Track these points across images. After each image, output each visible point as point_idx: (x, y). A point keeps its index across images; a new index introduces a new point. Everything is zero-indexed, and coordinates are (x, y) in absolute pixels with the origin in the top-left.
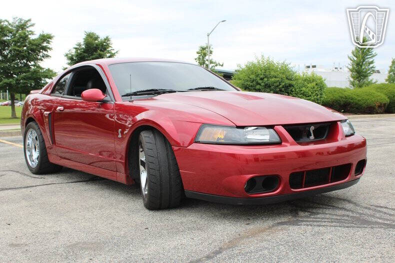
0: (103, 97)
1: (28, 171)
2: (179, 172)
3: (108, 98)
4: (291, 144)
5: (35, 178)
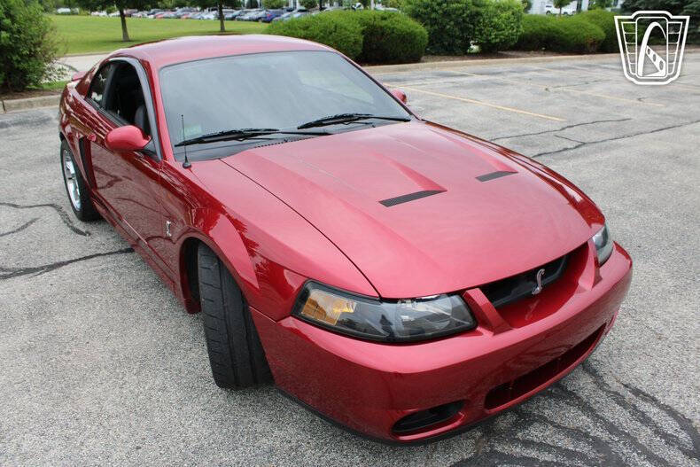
5: (78, 232)
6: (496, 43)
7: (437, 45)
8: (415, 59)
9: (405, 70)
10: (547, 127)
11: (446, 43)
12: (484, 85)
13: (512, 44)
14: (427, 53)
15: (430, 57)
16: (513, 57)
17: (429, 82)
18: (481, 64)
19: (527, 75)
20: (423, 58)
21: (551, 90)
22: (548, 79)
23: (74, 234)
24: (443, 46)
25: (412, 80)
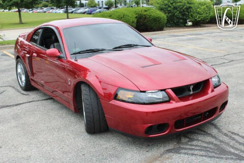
0: (59, 54)
1: (19, 88)
2: (105, 116)
3: (62, 55)
4: (176, 102)
5: (23, 94)
6: (199, 21)
7: (171, 22)
8: (161, 29)
9: (156, 34)
10: (217, 55)
11: (176, 22)
12: (192, 39)
13: (207, 21)
14: (167, 27)
15: (168, 28)
16: (207, 27)
17: (167, 39)
18: (192, 30)
19: (213, 35)
20: (165, 29)
21: (223, 40)
22: (223, 36)
23: (22, 95)
24: (174, 23)
25: (159, 38)
